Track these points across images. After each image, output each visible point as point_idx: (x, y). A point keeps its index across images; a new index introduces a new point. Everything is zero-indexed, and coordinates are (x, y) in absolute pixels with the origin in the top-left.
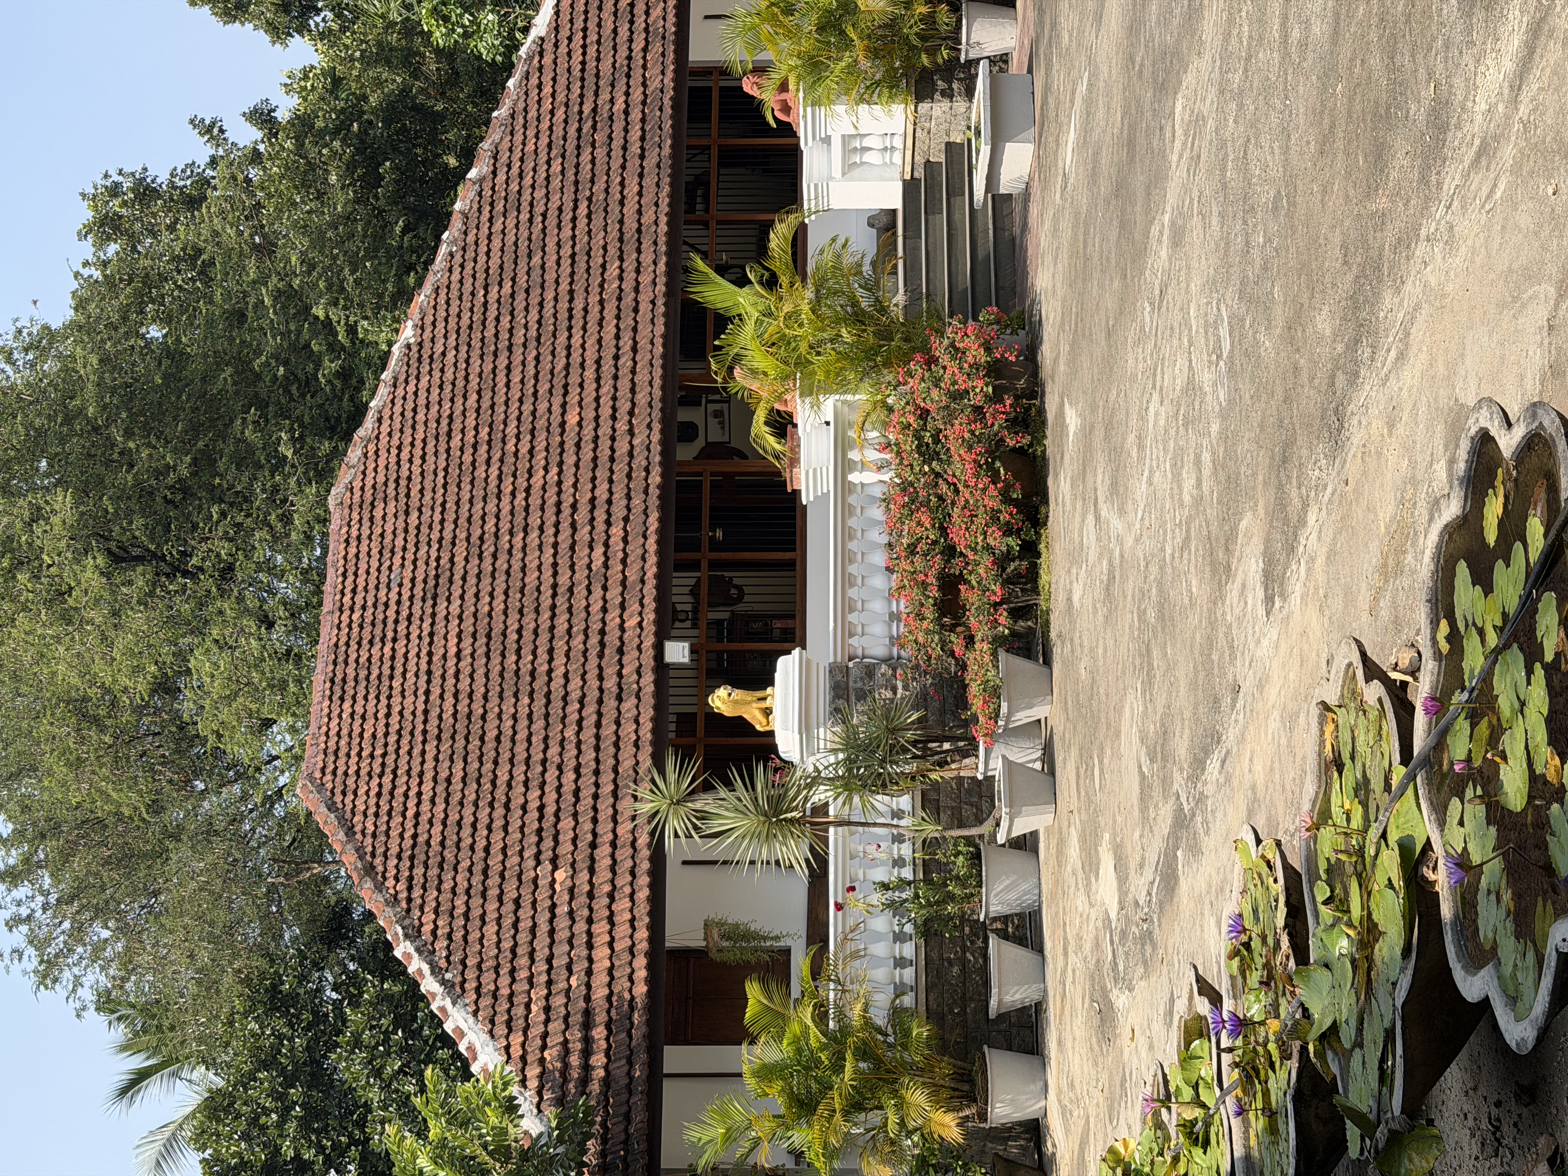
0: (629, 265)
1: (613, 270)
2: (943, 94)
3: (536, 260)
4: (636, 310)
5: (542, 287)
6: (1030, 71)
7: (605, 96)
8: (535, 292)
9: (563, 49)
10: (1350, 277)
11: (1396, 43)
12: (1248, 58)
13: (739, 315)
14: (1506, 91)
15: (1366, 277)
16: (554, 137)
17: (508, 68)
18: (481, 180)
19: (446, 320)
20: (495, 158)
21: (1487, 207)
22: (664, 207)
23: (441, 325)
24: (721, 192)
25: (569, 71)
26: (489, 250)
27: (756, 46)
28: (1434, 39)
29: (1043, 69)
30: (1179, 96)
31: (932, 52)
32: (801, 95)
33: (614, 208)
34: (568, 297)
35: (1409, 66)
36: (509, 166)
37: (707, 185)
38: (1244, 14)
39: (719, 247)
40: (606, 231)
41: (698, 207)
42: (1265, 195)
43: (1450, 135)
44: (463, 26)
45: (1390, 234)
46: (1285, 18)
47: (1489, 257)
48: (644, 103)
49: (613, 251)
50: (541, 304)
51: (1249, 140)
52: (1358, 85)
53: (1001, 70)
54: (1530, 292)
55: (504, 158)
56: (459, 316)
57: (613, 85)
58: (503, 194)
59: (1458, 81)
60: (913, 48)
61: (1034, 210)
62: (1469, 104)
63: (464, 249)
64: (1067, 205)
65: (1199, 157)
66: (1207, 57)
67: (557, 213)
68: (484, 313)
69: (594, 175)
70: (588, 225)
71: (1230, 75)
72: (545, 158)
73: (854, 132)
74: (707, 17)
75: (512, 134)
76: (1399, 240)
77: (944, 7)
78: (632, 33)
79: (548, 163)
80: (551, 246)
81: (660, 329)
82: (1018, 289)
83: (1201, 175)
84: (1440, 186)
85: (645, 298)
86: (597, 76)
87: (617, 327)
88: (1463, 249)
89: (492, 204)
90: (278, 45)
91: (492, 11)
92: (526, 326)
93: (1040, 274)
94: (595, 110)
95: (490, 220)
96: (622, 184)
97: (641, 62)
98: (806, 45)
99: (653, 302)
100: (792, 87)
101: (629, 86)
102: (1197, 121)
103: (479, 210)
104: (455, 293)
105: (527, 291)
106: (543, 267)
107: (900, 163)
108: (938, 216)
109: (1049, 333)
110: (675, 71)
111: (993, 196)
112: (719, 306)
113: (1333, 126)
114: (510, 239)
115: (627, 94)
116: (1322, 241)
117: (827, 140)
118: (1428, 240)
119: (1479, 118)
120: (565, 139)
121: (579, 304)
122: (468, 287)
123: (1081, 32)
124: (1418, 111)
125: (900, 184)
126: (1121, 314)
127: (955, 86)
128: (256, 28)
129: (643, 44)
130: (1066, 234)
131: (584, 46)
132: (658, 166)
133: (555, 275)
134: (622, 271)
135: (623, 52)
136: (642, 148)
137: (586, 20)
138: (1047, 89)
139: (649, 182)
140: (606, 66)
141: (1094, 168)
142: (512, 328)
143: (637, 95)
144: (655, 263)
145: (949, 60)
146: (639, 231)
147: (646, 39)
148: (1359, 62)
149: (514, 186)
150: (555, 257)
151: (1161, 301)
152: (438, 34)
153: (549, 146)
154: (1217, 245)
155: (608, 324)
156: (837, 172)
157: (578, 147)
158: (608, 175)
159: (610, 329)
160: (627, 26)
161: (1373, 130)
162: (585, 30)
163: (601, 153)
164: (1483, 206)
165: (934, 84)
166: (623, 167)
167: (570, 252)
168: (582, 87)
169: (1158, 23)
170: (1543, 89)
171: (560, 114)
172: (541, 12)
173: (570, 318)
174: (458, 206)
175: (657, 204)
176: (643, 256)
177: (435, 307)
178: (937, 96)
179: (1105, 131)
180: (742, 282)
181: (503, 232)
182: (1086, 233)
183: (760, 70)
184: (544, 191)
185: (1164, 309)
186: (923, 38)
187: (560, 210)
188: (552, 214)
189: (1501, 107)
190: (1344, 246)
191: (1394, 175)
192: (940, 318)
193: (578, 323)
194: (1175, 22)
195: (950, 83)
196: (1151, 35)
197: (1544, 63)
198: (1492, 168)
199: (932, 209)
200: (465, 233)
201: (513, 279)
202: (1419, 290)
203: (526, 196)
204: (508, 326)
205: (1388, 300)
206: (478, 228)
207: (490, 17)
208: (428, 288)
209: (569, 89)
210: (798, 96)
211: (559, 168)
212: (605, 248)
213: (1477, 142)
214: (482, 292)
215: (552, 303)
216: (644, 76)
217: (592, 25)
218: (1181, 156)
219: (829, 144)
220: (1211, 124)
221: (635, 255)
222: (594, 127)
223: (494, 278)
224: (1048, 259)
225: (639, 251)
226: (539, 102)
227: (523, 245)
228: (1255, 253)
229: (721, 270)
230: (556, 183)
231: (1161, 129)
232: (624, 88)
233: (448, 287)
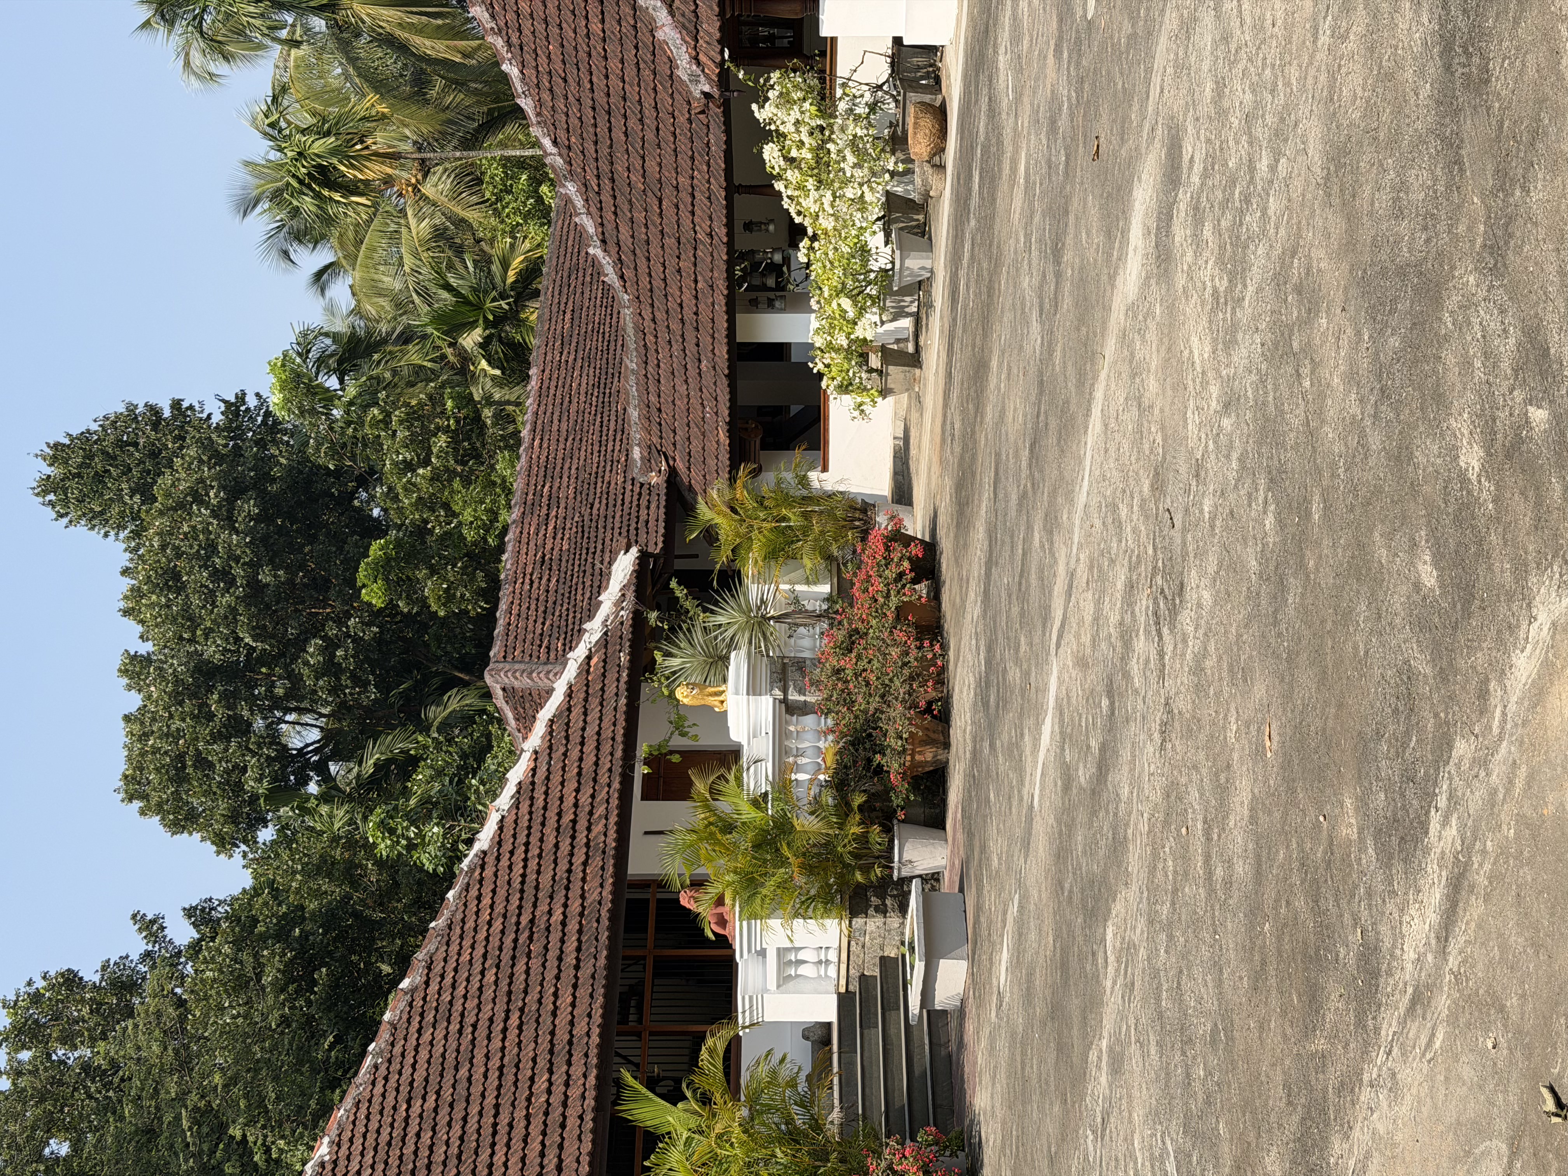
0: (559, 1078)
1: (541, 1083)
2: (877, 909)
3: (463, 1072)
4: (563, 1126)
5: (468, 1101)
6: (961, 890)
7: (543, 907)
8: (460, 1106)
9: (504, 862)
10: (1296, 1118)
11: (1318, 888)
12: (1175, 891)
13: (669, 1133)
14: (1433, 942)
15: (1312, 1119)
16: (489, 948)
17: (449, 879)
18: (413, 990)
19: (364, 1136)
20: (429, 968)
21: (1428, 1056)
22: (597, 1019)
23: (358, 1141)
24: (654, 1003)
25: (509, 883)
26: (416, 1062)
27: (693, 860)
28: (1356, 887)
29: (974, 889)
30: (1109, 923)
31: (866, 870)
32: (737, 909)
33: (547, 1019)
34: (493, 1112)
35: (1334, 910)
36: (442, 977)
37: (641, 996)
38: (1167, 849)
39: (651, 1059)
40: (536, 1043)
41: (631, 1018)
42: (1202, 1028)
43: (1382, 980)
44: (408, 839)
45: (1333, 1076)
46: (1207, 858)
47: (1435, 1107)
48: (581, 914)
49: (542, 1063)
50: (465, 1119)
51: (1181, 972)
52: (1285, 925)
53: (933, 889)
54: (1482, 1147)
55: (438, 968)
56: (378, 1132)
57: (551, 897)
58: (435, 1004)
59: (1384, 929)
60: (846, 866)
61: (970, 1027)
62: (1398, 952)
63: (389, 1061)
64: (1003, 1024)
65: (1133, 984)
66: (1134, 887)
67: (487, 1023)
68: (405, 1129)
69: (527, 985)
70: (519, 1036)
71: (1158, 907)
72: (480, 968)
73: (789, 945)
74: (646, 833)
75: (448, 944)
76: (1342, 1084)
77: (876, 828)
78: (573, 847)
79: (482, 973)
80: (479, 1058)
81: (587, 1146)
82: (956, 1107)
83: (1136, 1004)
84: (1377, 1030)
85: (572, 1113)
86: (537, 888)
87: (543, 1143)
88: (1408, 1097)
89: (422, 1015)
90: (222, 856)
91: (437, 824)
92: (447, 1143)
93: (978, 1094)
94: (532, 922)
95: (419, 1031)
96: (556, 995)
97: (581, 875)
98: (741, 862)
99: (581, 1117)
100: (728, 900)
101: (567, 898)
102: (1128, 949)
103: (409, 1021)
104: (376, 1108)
105: (451, 1105)
106: (469, 1080)
107: (835, 976)
108: (873, 1031)
109: (989, 1155)
110: (614, 884)
111: (928, 1012)
112: (648, 1123)
113: (1264, 963)
114: (438, 1050)
115: (565, 906)
116: (1263, 1078)
117: (762, 953)
118: (1372, 1086)
119: (1409, 967)
120: (500, 949)
121: (504, 1119)
122: (390, 1100)
123: (1010, 856)
124: (1348, 955)
125: (835, 996)
126: (1063, 1140)
127: (888, 902)
128: (203, 839)
129: (583, 858)
130: (1004, 1054)
131: (525, 860)
132: (593, 977)
133: (481, 1088)
134: (551, 1084)
135: (563, 866)
136: (578, 959)
137: (528, 836)
138: (979, 908)
139: (583, 992)
140: (546, 880)
141: (1028, 989)
142: (433, 1144)
143: (575, 906)
144: (585, 1076)
145: (883, 878)
146: (570, 1043)
147: (587, 854)
148: (1284, 903)
149: (446, 997)
150: (483, 1069)
151: (1104, 1130)
152: (383, 846)
153: (485, 956)
154: (1158, 1076)
155: (533, 1140)
156: (772, 984)
157: (514, 958)
158: (542, 985)
159: (535, 1146)
160: (568, 841)
161: (1305, 970)
162: (527, 844)
163: (535, 964)
164: (1424, 1055)
165: (868, 900)
166: (558, 978)
167: (498, 1064)
168: (521, 899)
169: (1084, 852)
170: (1470, 942)
171: (497, 925)
172: (486, 828)
173: (495, 1133)
174: (387, 1016)
175: (589, 1016)
176: (573, 1069)
177: (354, 1123)
178: (871, 911)
179: (1037, 953)
180: (674, 1097)
181: (431, 1043)
182: (1024, 1054)
183: (698, 884)
184: (476, 1001)
185: (1107, 1138)
186: (856, 856)
187: (491, 1020)
188: (483, 1024)
189: (1430, 957)
190: (1287, 1086)
191: (1329, 1016)
192: (877, 1137)
193: (501, 1139)
194: (1101, 853)
195: (883, 899)
196: (1079, 863)
197: (1467, 917)
198: (1429, 1017)
199: (867, 1023)
200: (393, 1044)
201: (438, 1093)
202: (1367, 1137)
203: (458, 1007)
204: (429, 1142)
205: (1337, 1146)
206: (406, 1040)
207: (436, 830)
208: (349, 1102)
209: (508, 901)
210: (734, 909)
211: (493, 978)
212: (534, 1060)
213: (1410, 990)
214: (405, 1106)
215: (476, 1118)
216: (583, 888)
217: (534, 840)
218: (1114, 983)
219: (764, 956)
220: (1143, 954)
221: (565, 1067)
222: (531, 938)
223: (418, 1091)
224: (986, 1079)
225: (569, 1063)
226: (477, 913)
227: (451, 1056)
228: (1197, 1086)
229: (651, 1084)
230: (488, 993)
231: (1094, 954)
232: (563, 900)
233: (370, 1101)
